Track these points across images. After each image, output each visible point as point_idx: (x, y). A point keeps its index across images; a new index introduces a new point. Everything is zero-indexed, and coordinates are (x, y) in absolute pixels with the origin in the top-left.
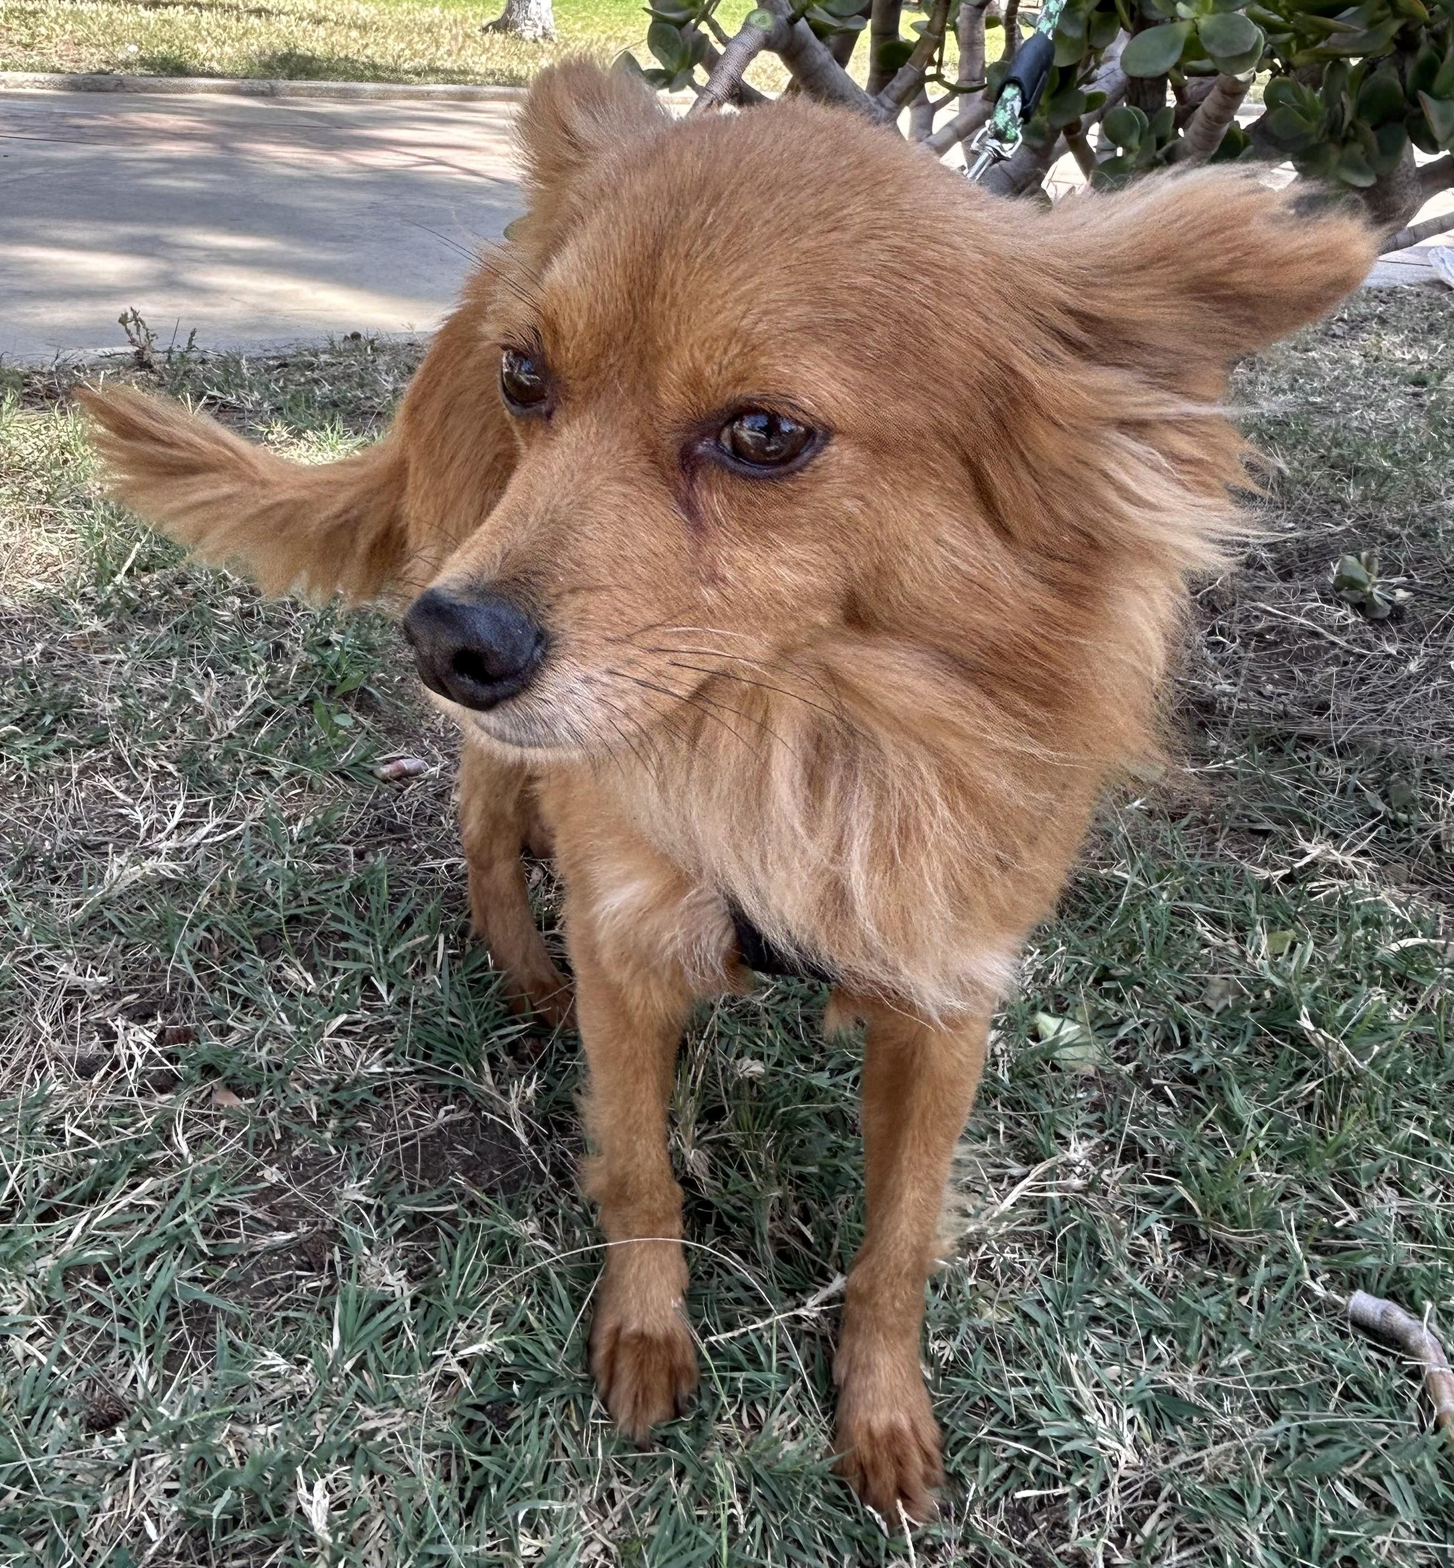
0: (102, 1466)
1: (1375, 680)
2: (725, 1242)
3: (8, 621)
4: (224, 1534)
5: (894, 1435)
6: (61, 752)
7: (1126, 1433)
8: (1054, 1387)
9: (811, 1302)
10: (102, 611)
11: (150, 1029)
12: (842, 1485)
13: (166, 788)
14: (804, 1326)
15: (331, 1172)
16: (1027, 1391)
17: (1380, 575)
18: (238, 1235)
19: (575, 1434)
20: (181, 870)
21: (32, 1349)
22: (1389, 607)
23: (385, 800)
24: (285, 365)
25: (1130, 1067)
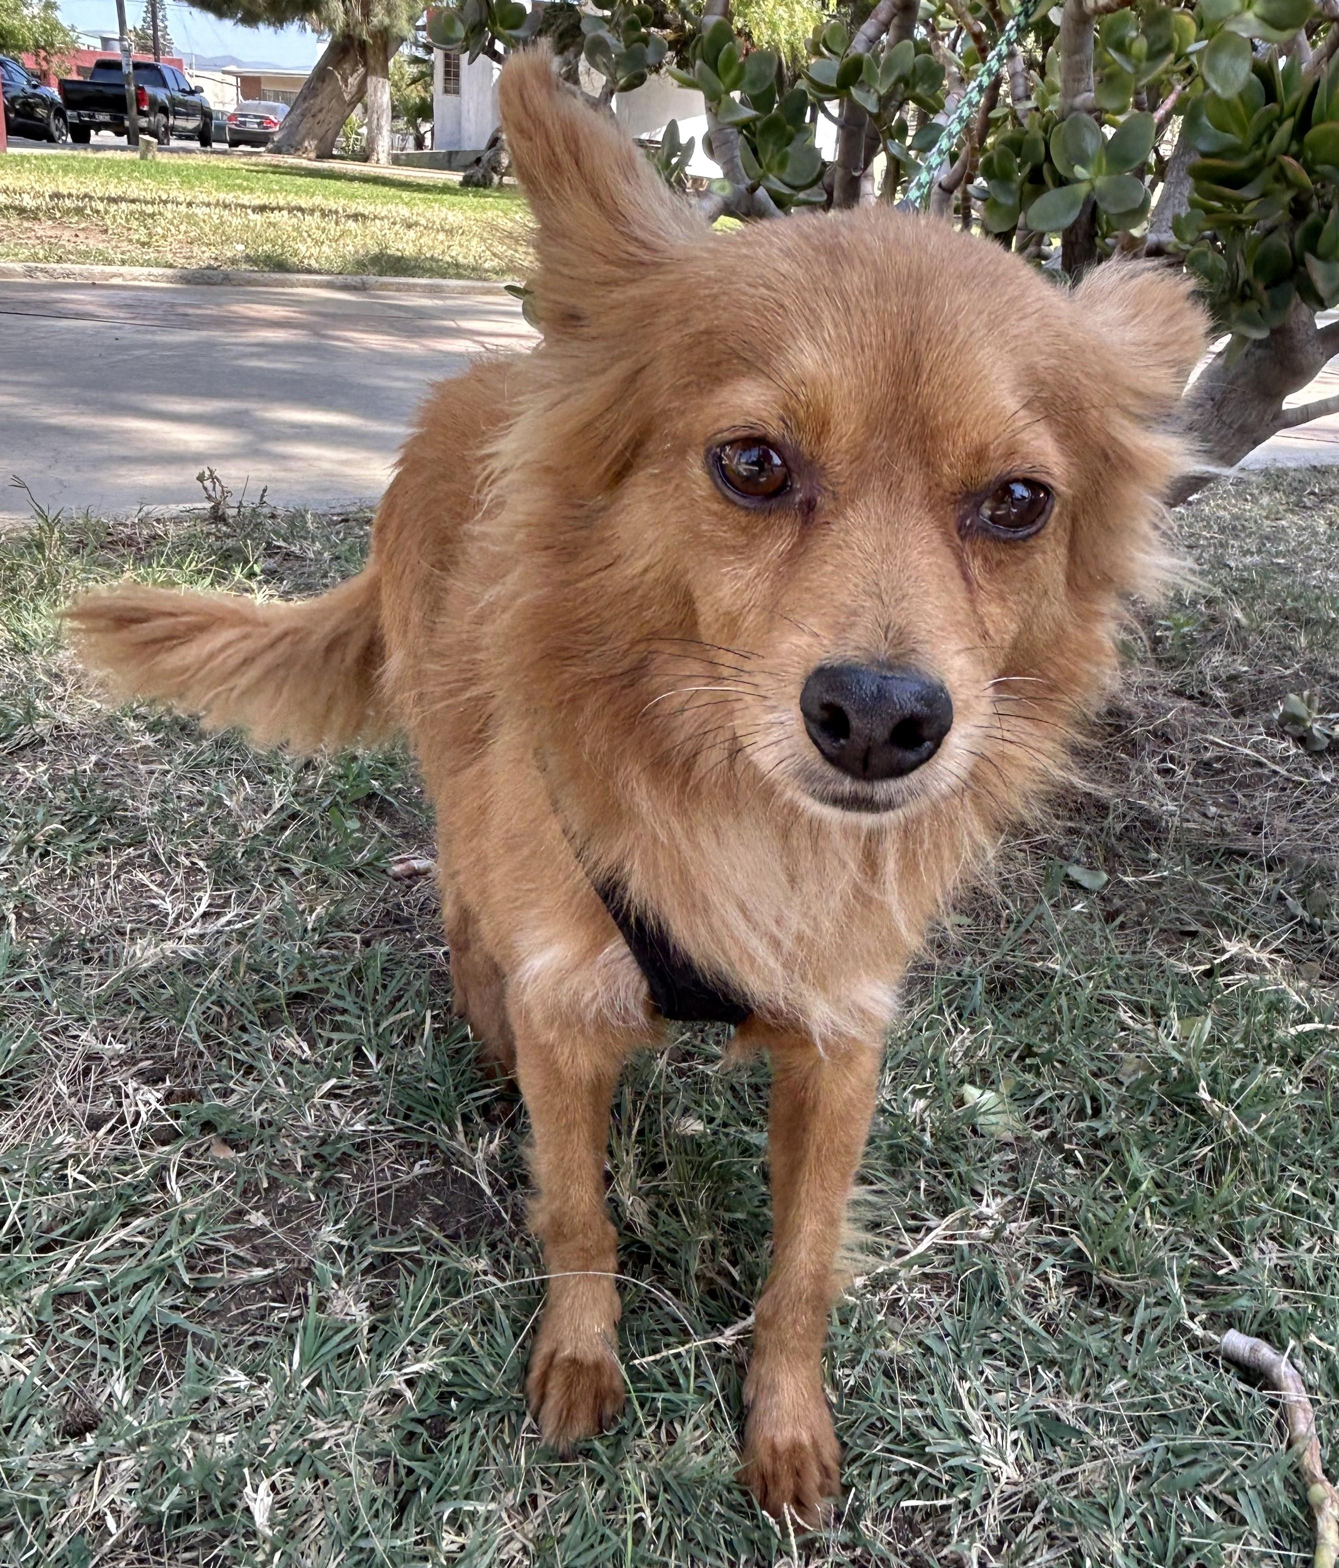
0: (71, 1467)
1: (1309, 804)
2: (660, 1280)
3: (68, 736)
4: (176, 1527)
5: (796, 1448)
6: (104, 850)
7: (1009, 1451)
8: (944, 1410)
9: (728, 1332)
10: (153, 728)
11: (158, 1090)
12: (744, 1493)
13: (196, 882)
14: (723, 1353)
15: (312, 1218)
16: (919, 1412)
17: (1320, 711)
18: (221, 1270)
19: (507, 1447)
20: (201, 953)
21: (20, 1365)
22: (1327, 741)
23: (395, 895)
24: (346, 521)
25: (1045, 1133)
